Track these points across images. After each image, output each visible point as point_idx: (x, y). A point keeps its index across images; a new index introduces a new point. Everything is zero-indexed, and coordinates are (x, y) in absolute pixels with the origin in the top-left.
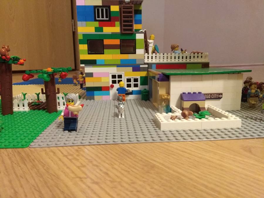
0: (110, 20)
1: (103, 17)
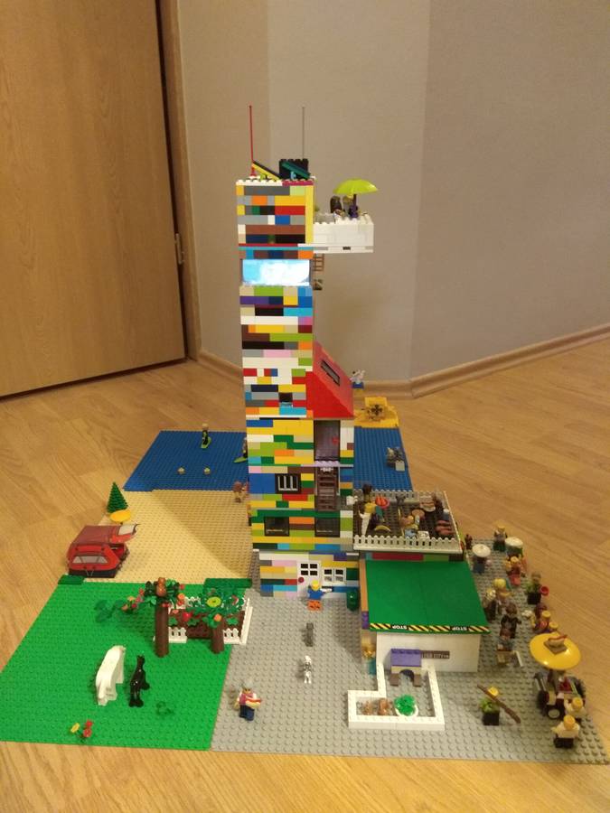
0: (299, 492)
1: (288, 486)
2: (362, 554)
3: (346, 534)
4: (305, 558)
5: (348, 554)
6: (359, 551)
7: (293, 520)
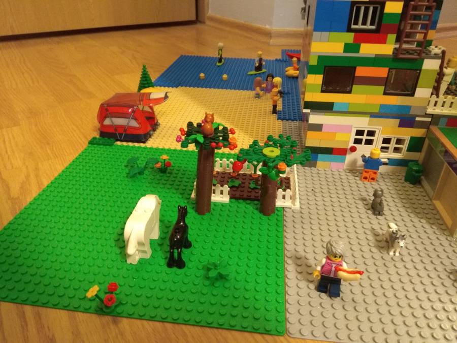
1: (364, 23)
2: (435, 118)
3: (423, 92)
4: (363, 123)
5: (417, 119)
6: (432, 116)
7: (361, 72)
